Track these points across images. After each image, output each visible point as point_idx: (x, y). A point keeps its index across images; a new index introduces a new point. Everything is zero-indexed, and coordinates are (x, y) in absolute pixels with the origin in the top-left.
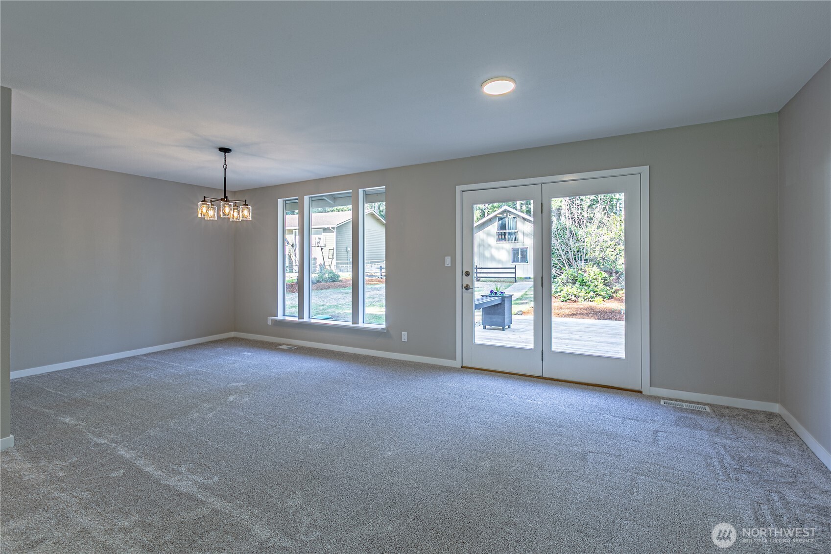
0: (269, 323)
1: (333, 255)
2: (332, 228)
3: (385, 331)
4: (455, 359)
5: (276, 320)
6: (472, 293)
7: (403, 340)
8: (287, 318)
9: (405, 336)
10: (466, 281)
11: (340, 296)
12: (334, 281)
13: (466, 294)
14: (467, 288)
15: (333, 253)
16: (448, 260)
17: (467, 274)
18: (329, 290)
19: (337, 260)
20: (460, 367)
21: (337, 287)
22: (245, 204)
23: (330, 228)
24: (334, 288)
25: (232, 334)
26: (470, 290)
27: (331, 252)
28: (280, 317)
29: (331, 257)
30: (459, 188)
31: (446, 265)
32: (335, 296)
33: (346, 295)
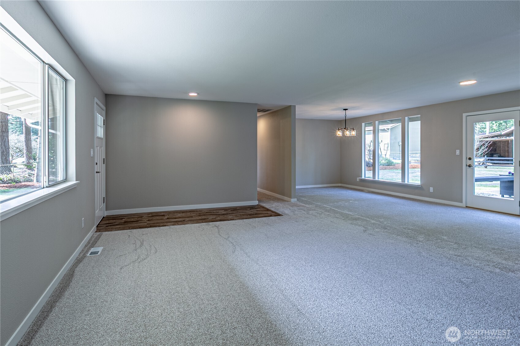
0: (358, 180)
1: (387, 148)
2: (387, 129)
3: (420, 186)
4: (462, 202)
5: (361, 179)
6: (473, 169)
7: (430, 191)
8: (366, 178)
9: (431, 190)
10: (469, 162)
11: (394, 174)
12: (389, 165)
13: (469, 169)
14: (470, 166)
15: (388, 147)
16: (458, 152)
17: (470, 159)
18: (386, 170)
19: (391, 151)
20: (465, 207)
21: (391, 169)
22: (353, 130)
23: (386, 129)
24: (390, 169)
25: (340, 185)
26: (471, 167)
27: (386, 146)
28: (363, 177)
29: (386, 149)
30: (464, 115)
31: (457, 154)
32: (390, 174)
33: (398, 174)
